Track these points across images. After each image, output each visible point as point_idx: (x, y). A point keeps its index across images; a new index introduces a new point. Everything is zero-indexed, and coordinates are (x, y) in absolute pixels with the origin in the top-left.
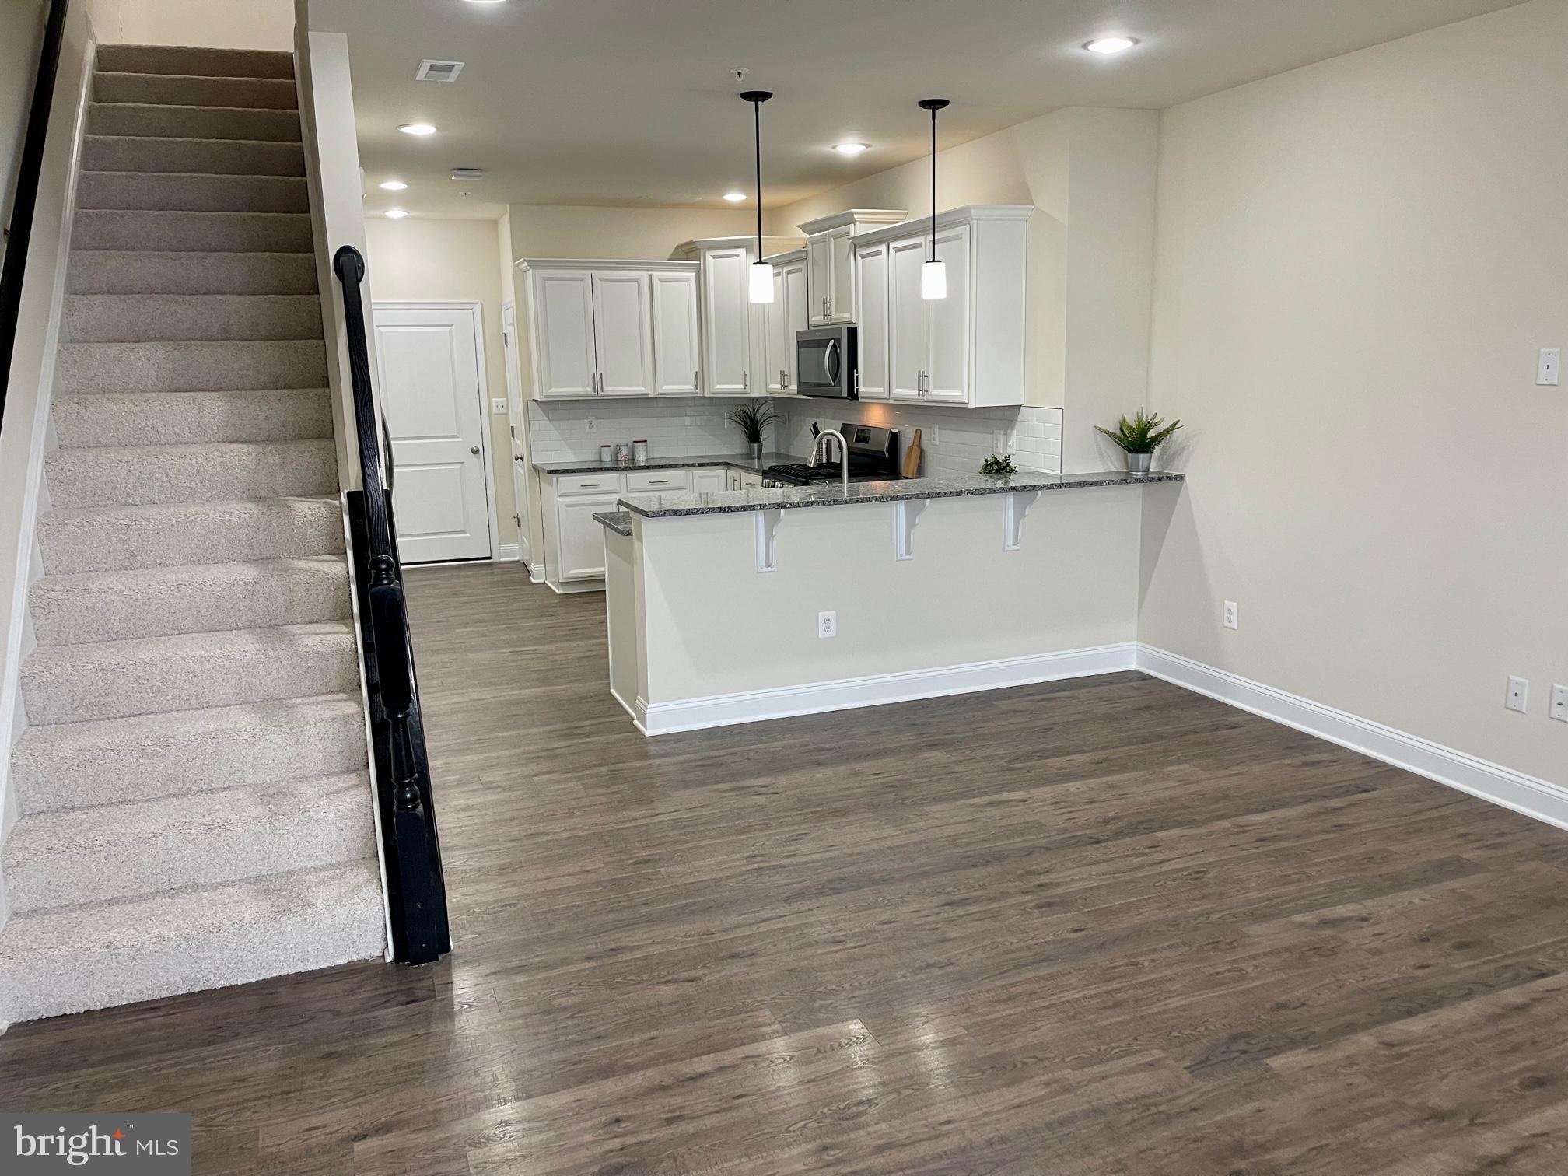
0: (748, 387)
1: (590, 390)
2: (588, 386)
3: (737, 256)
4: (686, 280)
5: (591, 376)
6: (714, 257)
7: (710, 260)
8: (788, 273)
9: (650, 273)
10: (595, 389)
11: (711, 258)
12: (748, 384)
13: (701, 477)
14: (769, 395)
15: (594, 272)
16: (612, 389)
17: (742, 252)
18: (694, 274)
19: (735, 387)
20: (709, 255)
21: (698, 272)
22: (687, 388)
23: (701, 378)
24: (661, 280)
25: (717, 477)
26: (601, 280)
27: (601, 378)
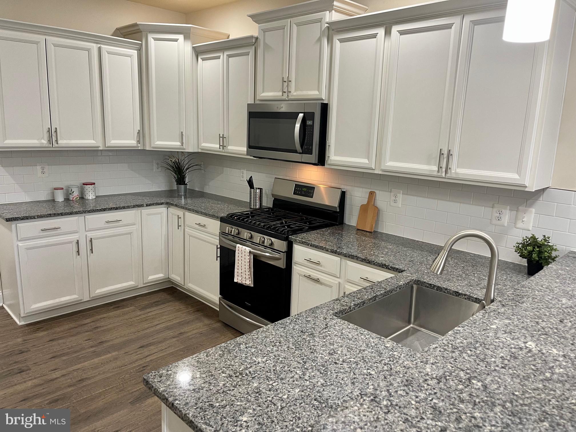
0: (184, 145)
1: (45, 142)
2: (43, 138)
3: (176, 40)
4: (130, 56)
5: (46, 130)
6: (156, 39)
7: (151, 41)
8: (229, 56)
9: (99, 45)
10: (50, 141)
11: (152, 40)
12: (184, 141)
13: (148, 215)
14: (200, 151)
15: (47, 37)
16: (64, 142)
17: (181, 37)
18: (136, 52)
19: (173, 144)
20: (151, 37)
21: (139, 50)
22: (131, 142)
23: (141, 135)
24: (109, 53)
25: (160, 213)
26: (55, 45)
27: (56, 131)
